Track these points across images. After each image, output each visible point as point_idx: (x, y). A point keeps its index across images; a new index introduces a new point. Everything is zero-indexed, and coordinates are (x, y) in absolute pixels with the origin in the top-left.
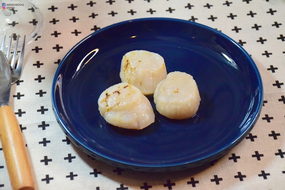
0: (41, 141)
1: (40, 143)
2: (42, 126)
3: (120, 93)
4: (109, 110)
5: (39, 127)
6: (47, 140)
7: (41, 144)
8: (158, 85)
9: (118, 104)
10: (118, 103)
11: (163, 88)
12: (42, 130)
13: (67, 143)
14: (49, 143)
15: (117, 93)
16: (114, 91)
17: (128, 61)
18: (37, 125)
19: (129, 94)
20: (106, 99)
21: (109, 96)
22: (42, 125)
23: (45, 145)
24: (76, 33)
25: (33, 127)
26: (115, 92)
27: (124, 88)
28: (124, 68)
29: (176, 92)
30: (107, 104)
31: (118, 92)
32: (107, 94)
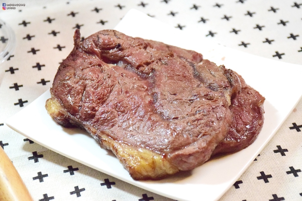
0: (36, 176)
1: (35, 178)
2: (34, 158)
5: (29, 160)
6: (43, 174)
7: (37, 180)
12: (34, 163)
13: (70, 174)
14: (47, 177)
18: (27, 158)
22: (33, 156)
23: (41, 181)
24: (59, 48)
25: (21, 160)
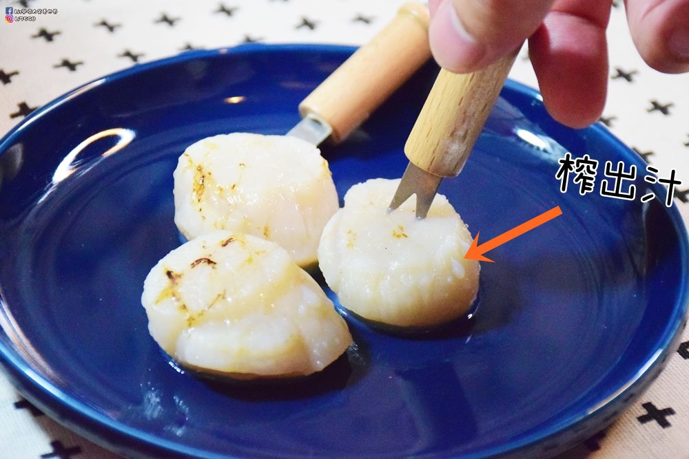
3: (215, 263)
4: (193, 322)
8: (327, 229)
9: (222, 296)
10: (221, 293)
11: (350, 232)
15: (206, 264)
16: (193, 261)
17: (203, 170)
19: (250, 260)
20: (171, 287)
21: (179, 276)
26: (198, 261)
27: (225, 245)
28: (195, 194)
29: (398, 236)
30: (180, 304)
31: (209, 262)
32: (169, 274)
